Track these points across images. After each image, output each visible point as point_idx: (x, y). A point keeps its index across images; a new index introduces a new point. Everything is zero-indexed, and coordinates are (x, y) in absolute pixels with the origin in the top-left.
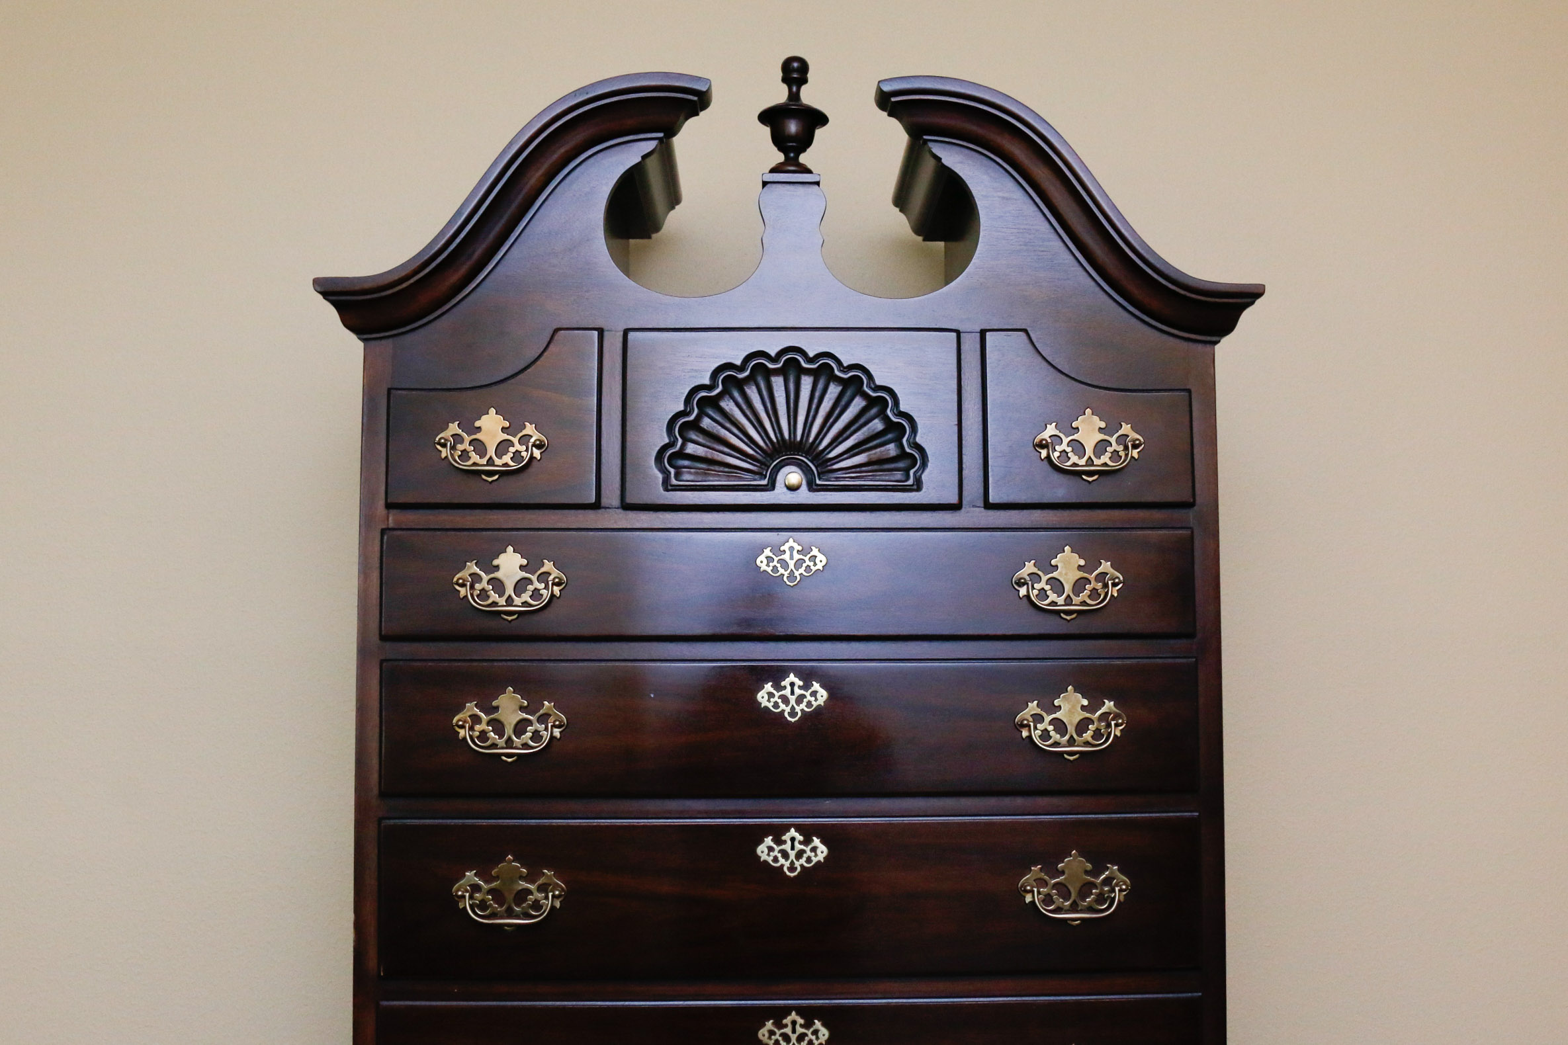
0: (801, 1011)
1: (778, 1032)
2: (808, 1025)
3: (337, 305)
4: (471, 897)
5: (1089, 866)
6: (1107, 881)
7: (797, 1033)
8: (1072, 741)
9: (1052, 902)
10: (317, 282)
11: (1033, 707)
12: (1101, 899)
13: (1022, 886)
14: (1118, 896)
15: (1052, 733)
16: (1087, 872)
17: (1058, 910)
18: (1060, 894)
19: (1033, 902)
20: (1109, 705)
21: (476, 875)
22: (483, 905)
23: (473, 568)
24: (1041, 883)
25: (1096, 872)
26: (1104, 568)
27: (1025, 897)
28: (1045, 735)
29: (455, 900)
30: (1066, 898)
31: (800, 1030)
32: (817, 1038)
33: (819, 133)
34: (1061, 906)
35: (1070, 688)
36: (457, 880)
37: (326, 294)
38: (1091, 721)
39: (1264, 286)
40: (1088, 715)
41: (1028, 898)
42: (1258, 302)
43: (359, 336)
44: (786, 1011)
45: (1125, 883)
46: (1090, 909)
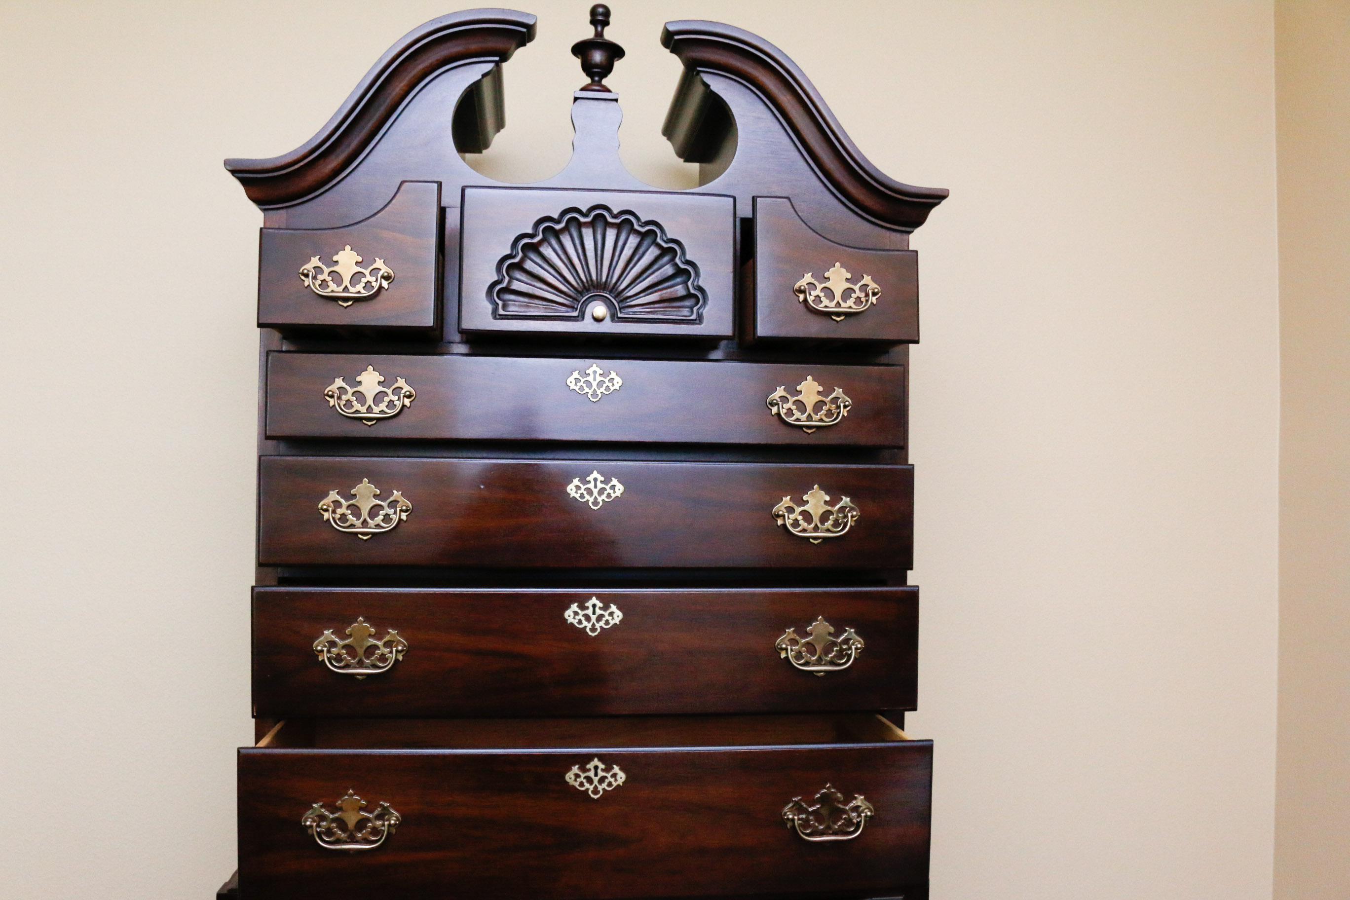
3: (244, 182)
4: (329, 652)
5: (832, 629)
6: (846, 641)
8: (816, 529)
9: (802, 658)
10: (227, 163)
11: (787, 501)
12: (840, 655)
13: (778, 644)
14: (854, 653)
15: (801, 522)
16: (830, 634)
17: (807, 664)
18: (808, 651)
19: (787, 658)
20: (846, 500)
21: (332, 633)
22: (339, 659)
23: (339, 382)
24: (794, 642)
25: (838, 634)
26: (837, 394)
27: (780, 653)
28: (796, 524)
29: (316, 654)
30: (813, 653)
33: (617, 64)
34: (808, 660)
35: (816, 486)
36: (318, 638)
37: (234, 172)
38: (831, 513)
39: (948, 190)
40: (829, 508)
41: (783, 655)
42: (944, 202)
43: (260, 207)
45: (860, 642)
46: (831, 663)
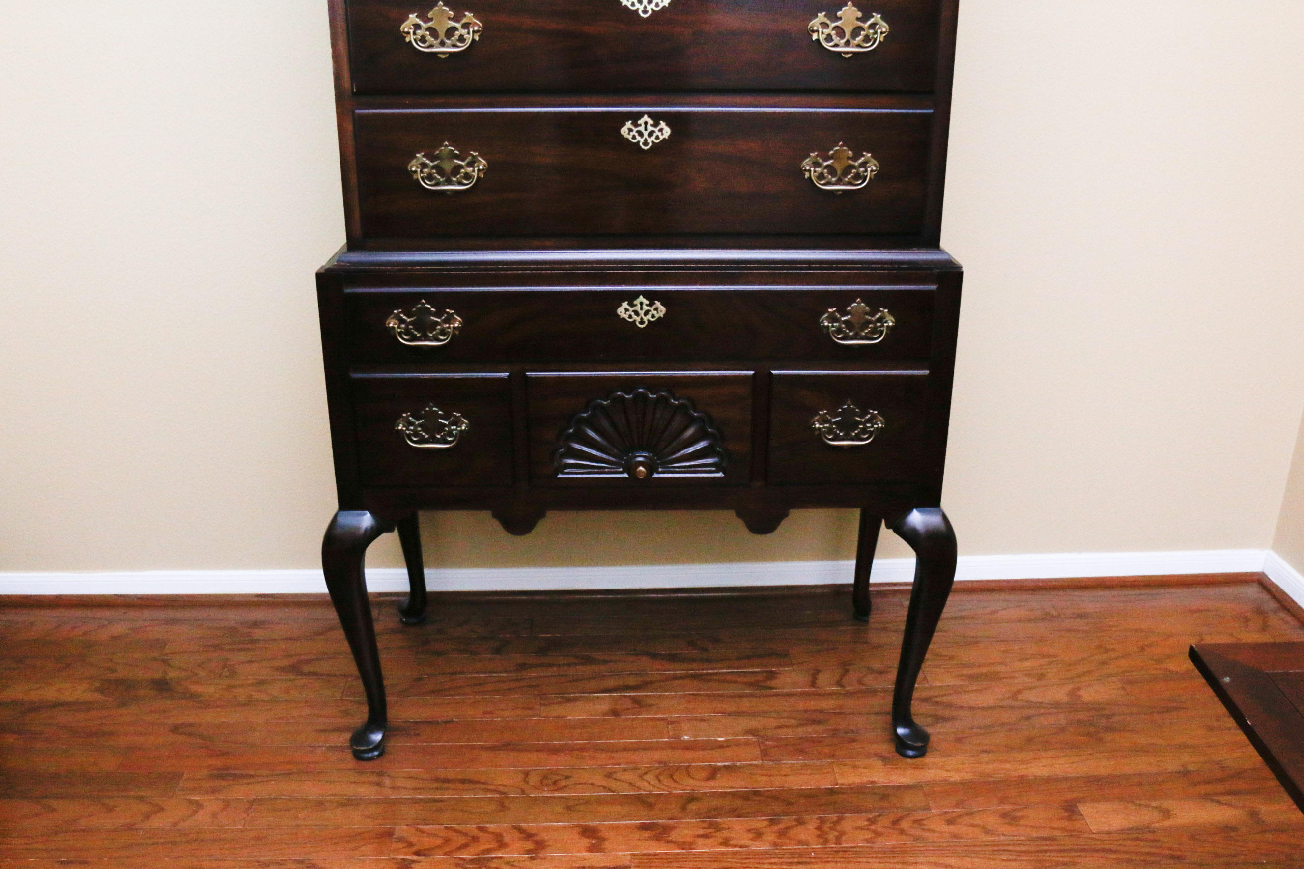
0: (651, 115)
1: (635, 130)
2: (656, 125)
4: (414, 34)
5: (860, 14)
6: (872, 26)
7: (648, 131)
9: (832, 40)
12: (867, 39)
13: (811, 27)
14: (880, 38)
16: (858, 19)
17: (836, 45)
18: (837, 34)
19: (818, 40)
21: (417, 16)
22: (423, 39)
24: (825, 25)
25: (864, 19)
27: (812, 36)
29: (401, 37)
30: (842, 37)
31: (650, 128)
32: (662, 134)
34: (838, 43)
36: (404, 21)
41: (815, 37)
44: (640, 115)
45: (885, 27)
46: (859, 46)
